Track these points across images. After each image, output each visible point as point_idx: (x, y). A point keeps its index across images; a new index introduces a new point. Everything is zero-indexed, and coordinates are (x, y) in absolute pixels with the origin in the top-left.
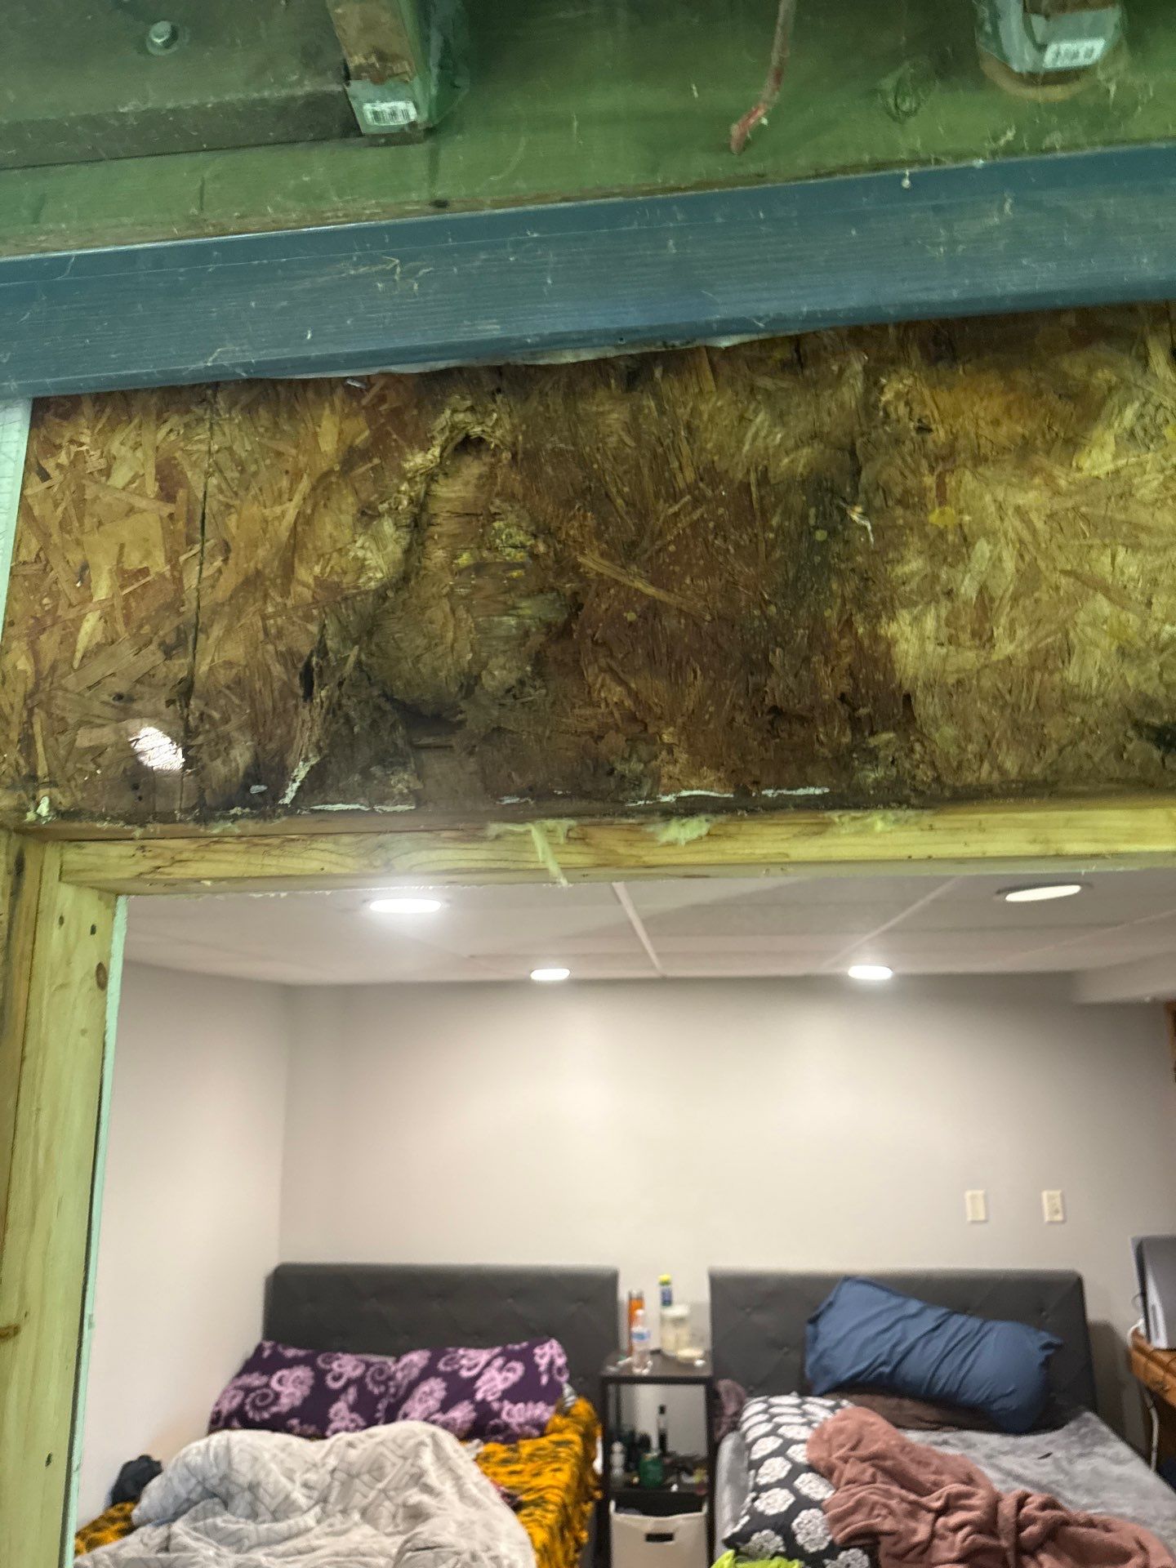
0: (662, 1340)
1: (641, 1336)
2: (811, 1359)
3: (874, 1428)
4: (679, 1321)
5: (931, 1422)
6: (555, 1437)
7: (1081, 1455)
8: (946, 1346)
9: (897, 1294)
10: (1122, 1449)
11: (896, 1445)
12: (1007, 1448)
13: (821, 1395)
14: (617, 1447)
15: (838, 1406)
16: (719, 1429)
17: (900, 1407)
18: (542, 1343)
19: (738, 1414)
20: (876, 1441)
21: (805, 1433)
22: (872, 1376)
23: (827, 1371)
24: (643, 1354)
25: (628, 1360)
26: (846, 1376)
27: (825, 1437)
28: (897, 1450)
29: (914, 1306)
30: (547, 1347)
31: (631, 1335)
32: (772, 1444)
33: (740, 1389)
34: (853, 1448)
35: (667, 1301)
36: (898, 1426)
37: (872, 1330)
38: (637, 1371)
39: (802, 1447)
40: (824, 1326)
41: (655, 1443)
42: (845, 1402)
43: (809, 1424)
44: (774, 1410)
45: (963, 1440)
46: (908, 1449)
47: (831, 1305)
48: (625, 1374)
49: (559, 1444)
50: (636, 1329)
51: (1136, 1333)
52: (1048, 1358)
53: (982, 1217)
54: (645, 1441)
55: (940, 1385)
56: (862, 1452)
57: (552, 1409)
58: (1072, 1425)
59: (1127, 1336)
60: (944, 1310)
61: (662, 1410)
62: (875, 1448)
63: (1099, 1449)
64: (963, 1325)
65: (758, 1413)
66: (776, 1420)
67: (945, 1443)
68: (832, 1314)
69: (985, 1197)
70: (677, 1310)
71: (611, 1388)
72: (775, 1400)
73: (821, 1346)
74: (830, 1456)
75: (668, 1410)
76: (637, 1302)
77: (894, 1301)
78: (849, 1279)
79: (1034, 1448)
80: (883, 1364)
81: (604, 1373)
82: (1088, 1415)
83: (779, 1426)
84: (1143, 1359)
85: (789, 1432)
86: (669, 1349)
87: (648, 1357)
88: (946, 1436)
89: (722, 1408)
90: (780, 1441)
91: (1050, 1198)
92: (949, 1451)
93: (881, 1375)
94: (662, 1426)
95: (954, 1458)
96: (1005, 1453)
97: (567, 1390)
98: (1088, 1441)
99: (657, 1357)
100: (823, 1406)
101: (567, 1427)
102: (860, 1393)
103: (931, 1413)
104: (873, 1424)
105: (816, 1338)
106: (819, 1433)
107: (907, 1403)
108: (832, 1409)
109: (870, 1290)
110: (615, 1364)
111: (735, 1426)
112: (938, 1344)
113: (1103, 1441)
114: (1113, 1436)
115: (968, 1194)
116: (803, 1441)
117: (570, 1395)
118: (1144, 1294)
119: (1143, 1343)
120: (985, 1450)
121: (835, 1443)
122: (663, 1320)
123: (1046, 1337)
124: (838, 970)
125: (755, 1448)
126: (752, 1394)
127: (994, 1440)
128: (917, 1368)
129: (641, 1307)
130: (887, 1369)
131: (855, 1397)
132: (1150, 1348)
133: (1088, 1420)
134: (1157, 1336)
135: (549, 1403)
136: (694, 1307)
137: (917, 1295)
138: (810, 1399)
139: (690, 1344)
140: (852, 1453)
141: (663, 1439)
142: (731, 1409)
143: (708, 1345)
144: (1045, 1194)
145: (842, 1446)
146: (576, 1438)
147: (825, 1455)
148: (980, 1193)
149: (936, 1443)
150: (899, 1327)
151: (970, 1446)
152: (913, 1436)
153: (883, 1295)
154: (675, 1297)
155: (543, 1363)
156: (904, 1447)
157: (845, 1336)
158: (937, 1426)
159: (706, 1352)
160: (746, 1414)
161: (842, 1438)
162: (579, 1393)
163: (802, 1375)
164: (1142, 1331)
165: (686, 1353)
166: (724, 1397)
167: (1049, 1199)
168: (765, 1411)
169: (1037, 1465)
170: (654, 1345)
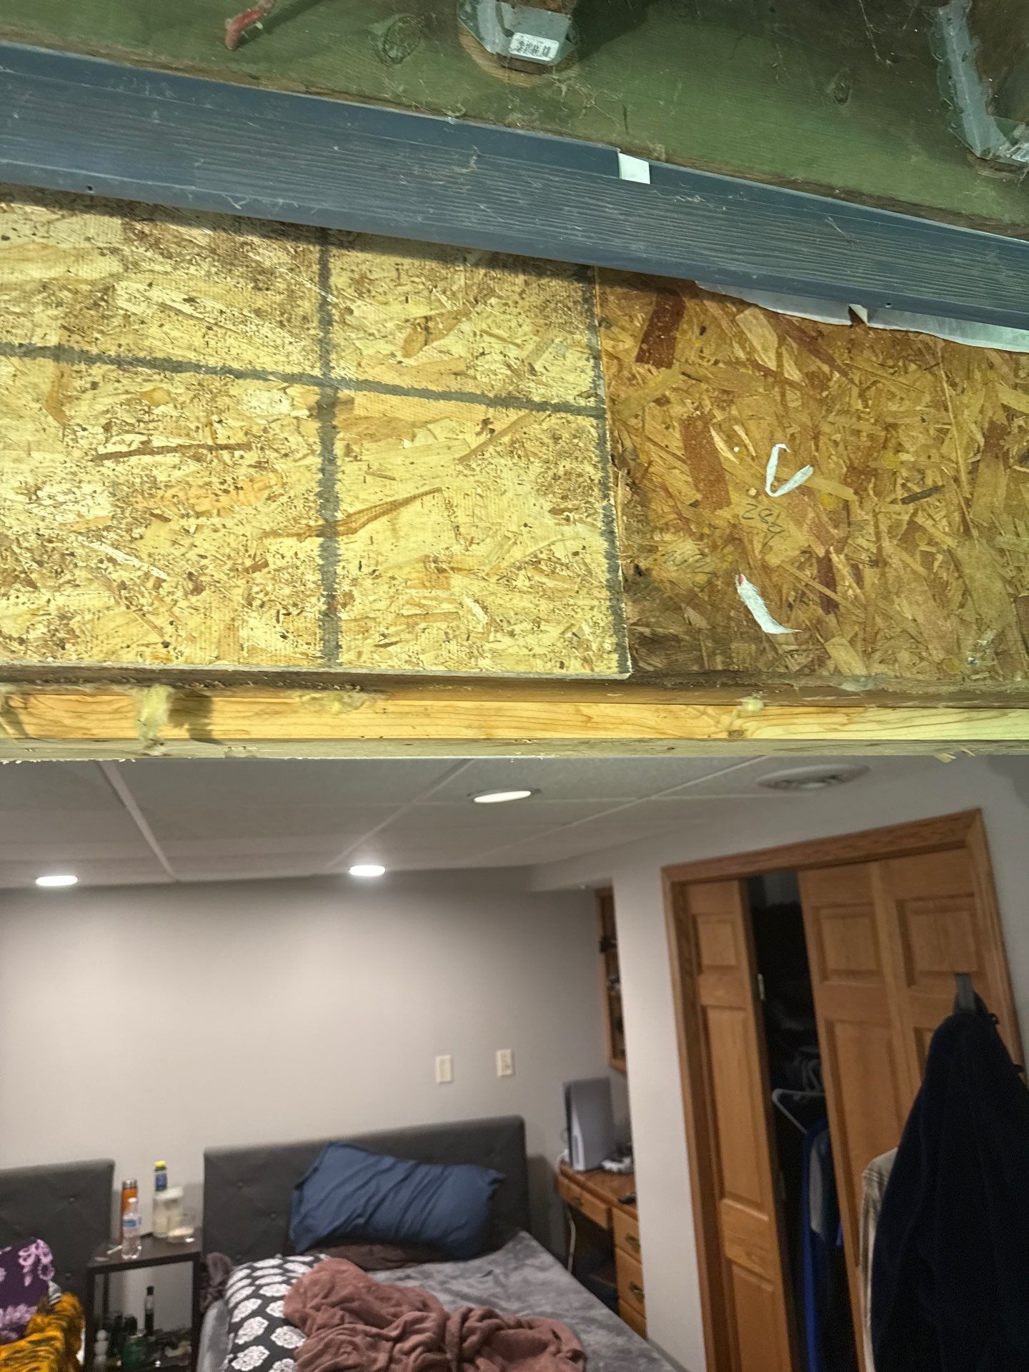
0: (154, 1224)
1: (132, 1223)
2: (295, 1221)
3: (345, 1275)
4: (173, 1203)
5: (397, 1261)
6: (35, 1337)
7: (516, 1269)
8: (413, 1192)
9: (374, 1153)
10: (547, 1258)
11: (364, 1287)
12: (458, 1273)
13: (302, 1254)
14: (102, 1335)
15: (317, 1260)
16: (205, 1298)
17: (371, 1253)
18: (26, 1245)
19: (224, 1283)
20: (345, 1287)
21: (284, 1290)
22: (349, 1229)
23: (308, 1230)
24: (132, 1240)
25: (120, 1247)
26: (325, 1232)
27: (302, 1290)
28: (364, 1291)
29: (388, 1161)
30: (33, 1248)
31: (122, 1222)
32: (254, 1304)
33: (227, 1259)
34: (325, 1297)
35: (161, 1185)
36: (366, 1270)
37: (349, 1188)
38: (126, 1257)
39: (280, 1303)
40: (309, 1190)
41: (141, 1324)
42: (322, 1256)
43: (287, 1282)
44: (259, 1273)
45: (422, 1273)
46: (373, 1288)
47: (316, 1170)
48: (114, 1262)
49: (38, 1343)
50: (128, 1216)
51: (563, 1162)
52: (495, 1191)
53: (448, 1078)
54: (132, 1323)
55: (407, 1226)
56: (333, 1298)
57: (34, 1309)
58: (510, 1245)
59: (556, 1166)
60: (412, 1162)
61: (150, 1291)
62: (345, 1292)
63: (529, 1262)
64: (427, 1174)
65: (242, 1279)
66: (258, 1282)
67: (408, 1277)
68: (317, 1177)
69: (452, 1061)
70: (171, 1193)
71: (99, 1279)
72: (259, 1264)
73: (303, 1210)
74: (304, 1306)
75: (155, 1291)
76: (132, 1189)
77: (372, 1159)
78: (332, 1145)
79: (479, 1269)
80: (359, 1216)
81: (90, 1265)
82: (524, 1234)
83: (260, 1287)
84: (566, 1181)
85: (268, 1292)
86: (160, 1231)
87: (138, 1242)
88: (409, 1271)
89: (209, 1278)
90: (259, 1302)
91: (504, 1056)
92: (410, 1284)
93: (356, 1227)
94: (149, 1306)
95: (412, 1290)
96: (454, 1278)
97: (52, 1286)
98: (521, 1256)
99: (148, 1241)
100: (304, 1263)
101: (49, 1324)
102: (336, 1246)
103: (396, 1254)
104: (344, 1272)
105: (300, 1202)
106: (296, 1289)
107: (377, 1248)
108: (310, 1264)
109: (348, 1151)
110: (105, 1255)
111: (220, 1295)
112: (406, 1193)
113: (533, 1254)
114: (540, 1248)
115: (438, 1059)
116: (281, 1298)
117: (55, 1292)
118: (569, 1129)
119: (567, 1168)
120: (441, 1278)
121: (309, 1294)
122: (155, 1204)
123: (493, 1174)
124: (339, 870)
125: (236, 1312)
126: (238, 1262)
127: (448, 1268)
128: (386, 1216)
129: (135, 1195)
130: (361, 1221)
131: (333, 1250)
132: (570, 1172)
133: (523, 1238)
134: (578, 1161)
135: (30, 1304)
136: (188, 1189)
137: (391, 1152)
138: (291, 1258)
139: (181, 1224)
140: (324, 1301)
141: (149, 1318)
142: (217, 1279)
143: (199, 1222)
144: (499, 1054)
145: (315, 1296)
146: (58, 1334)
147: (300, 1306)
148: (447, 1057)
149: (400, 1279)
150: (373, 1183)
151: (428, 1276)
152: (381, 1277)
153: (361, 1155)
154: (170, 1182)
155: (27, 1264)
156: (372, 1288)
157: (327, 1197)
158: (401, 1264)
159: (196, 1230)
160: (231, 1282)
161: (316, 1289)
162: (64, 1289)
163: (287, 1236)
164: (567, 1159)
165: (177, 1232)
166: (211, 1269)
167: (502, 1058)
168: (248, 1277)
169: (481, 1282)
170: (144, 1230)
